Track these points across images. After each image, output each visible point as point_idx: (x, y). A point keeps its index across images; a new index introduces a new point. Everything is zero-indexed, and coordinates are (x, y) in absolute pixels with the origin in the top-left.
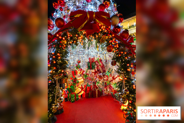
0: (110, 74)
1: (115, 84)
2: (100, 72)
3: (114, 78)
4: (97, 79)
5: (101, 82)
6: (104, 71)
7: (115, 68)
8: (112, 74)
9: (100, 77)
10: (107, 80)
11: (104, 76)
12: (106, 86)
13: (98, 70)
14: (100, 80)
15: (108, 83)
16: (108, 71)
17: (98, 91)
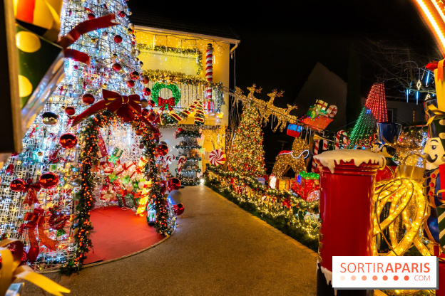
0: (117, 160)
1: (126, 178)
3: (125, 168)
6: (105, 154)
10: (112, 171)
11: (102, 163)
15: (113, 177)
16: (114, 155)
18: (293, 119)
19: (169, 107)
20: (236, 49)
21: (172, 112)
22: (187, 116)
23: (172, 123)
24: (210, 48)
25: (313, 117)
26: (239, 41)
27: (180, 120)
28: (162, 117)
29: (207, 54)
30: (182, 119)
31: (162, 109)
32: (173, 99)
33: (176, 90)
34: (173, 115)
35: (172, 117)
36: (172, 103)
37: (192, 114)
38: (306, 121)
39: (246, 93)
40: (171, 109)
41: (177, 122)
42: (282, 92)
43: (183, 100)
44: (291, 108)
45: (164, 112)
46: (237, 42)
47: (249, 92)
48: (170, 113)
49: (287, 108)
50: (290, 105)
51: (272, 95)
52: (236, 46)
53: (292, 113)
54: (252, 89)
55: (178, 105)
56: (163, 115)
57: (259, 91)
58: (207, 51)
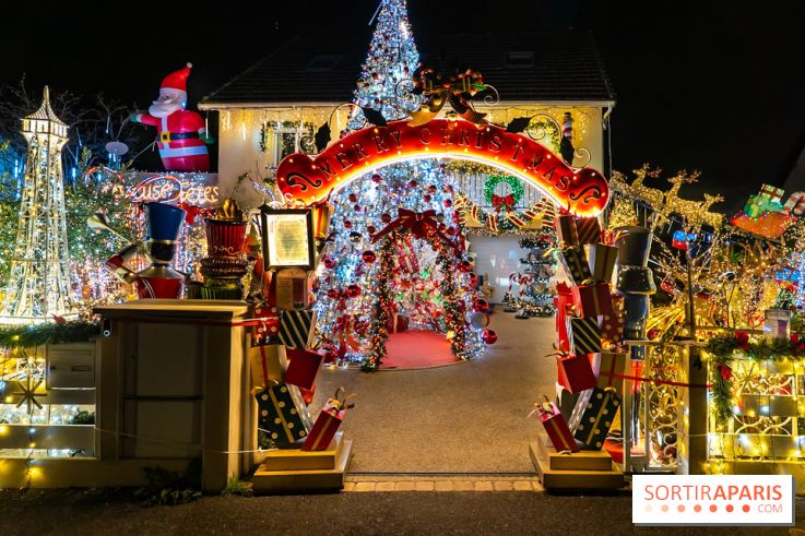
0: (428, 275)
1: (438, 298)
2: (407, 272)
3: (437, 285)
4: (399, 287)
5: (406, 294)
6: (416, 270)
7: (439, 267)
8: (434, 276)
9: (405, 283)
10: (423, 289)
11: (414, 280)
12: (417, 305)
13: (402, 267)
14: (405, 291)
15: (424, 295)
16: (426, 270)
17: (399, 317)
18: (715, 219)
19: (507, 207)
20: (611, 114)
21: (512, 214)
22: (531, 219)
23: (511, 228)
24: (569, 118)
25: (754, 214)
26: (613, 103)
27: (521, 224)
28: (497, 221)
29: (563, 128)
30: (524, 223)
31: (498, 211)
32: (512, 195)
33: (516, 184)
34: (512, 218)
35: (510, 222)
36: (509, 202)
37: (539, 216)
38: (741, 222)
39: (630, 179)
40: (509, 210)
41: (518, 228)
42: (697, 174)
43: (526, 196)
44: (710, 200)
45: (500, 215)
46: (610, 104)
47: (636, 176)
48: (507, 215)
49: (704, 200)
50: (711, 195)
51: (677, 181)
52: (610, 110)
53: (713, 209)
54: (641, 174)
55: (520, 203)
56: (499, 218)
57: (656, 174)
58: (565, 122)
